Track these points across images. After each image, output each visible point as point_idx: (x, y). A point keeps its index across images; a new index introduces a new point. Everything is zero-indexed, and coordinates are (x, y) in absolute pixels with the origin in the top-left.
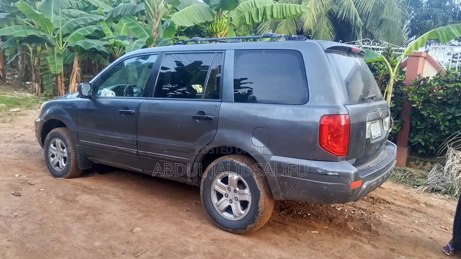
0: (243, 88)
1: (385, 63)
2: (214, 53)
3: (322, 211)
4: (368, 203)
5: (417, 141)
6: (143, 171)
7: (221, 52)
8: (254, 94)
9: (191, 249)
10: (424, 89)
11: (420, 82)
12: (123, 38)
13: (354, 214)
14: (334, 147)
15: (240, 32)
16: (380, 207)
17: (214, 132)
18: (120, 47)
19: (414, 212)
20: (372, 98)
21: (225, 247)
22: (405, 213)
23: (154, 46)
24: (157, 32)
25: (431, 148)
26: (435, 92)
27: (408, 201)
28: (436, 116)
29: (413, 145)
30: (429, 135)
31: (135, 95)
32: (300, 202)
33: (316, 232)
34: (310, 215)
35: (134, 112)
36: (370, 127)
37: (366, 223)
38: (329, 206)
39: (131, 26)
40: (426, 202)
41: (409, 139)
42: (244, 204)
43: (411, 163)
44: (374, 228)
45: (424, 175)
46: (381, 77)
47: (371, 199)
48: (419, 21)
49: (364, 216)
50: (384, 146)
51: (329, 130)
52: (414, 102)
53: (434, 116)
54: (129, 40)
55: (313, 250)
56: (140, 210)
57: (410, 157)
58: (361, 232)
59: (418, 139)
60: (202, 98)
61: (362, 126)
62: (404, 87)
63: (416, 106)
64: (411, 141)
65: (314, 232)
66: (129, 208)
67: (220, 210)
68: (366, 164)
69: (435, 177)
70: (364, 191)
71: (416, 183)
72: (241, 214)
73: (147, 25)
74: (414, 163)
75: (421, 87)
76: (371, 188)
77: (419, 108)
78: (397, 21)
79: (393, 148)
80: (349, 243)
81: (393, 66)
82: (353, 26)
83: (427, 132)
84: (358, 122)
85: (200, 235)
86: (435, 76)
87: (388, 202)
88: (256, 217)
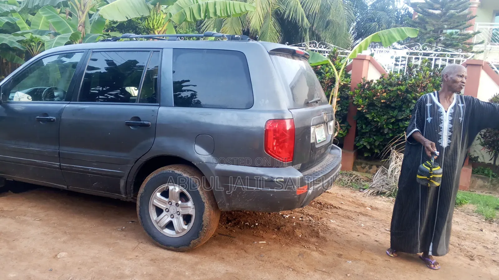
0: (185, 91)
1: (331, 66)
2: (149, 51)
3: (270, 220)
4: (315, 209)
5: (363, 144)
6: (68, 188)
7: (158, 51)
8: (199, 97)
9: (127, 272)
10: (368, 93)
11: (364, 85)
12: (42, 33)
13: (302, 221)
14: (279, 153)
15: (181, 29)
16: (327, 212)
17: (152, 140)
18: (39, 44)
19: (360, 216)
20: (316, 102)
21: (166, 267)
22: (351, 217)
23: (80, 43)
24: (84, 27)
25: (376, 151)
26: (379, 95)
27: (355, 205)
28: (380, 119)
29: (358, 148)
30: (373, 139)
31: (56, 99)
32: (248, 212)
33: (264, 242)
34: (258, 224)
35: (54, 119)
36: (314, 131)
37: (314, 230)
38: (277, 214)
39: (51, 19)
40: (371, 205)
41: (355, 143)
42: (187, 218)
43: (357, 167)
44: (321, 234)
45: (370, 178)
46: (327, 80)
47: (318, 205)
48: (364, 24)
49: (311, 223)
50: (329, 150)
51: (274, 135)
52: (359, 106)
53: (378, 120)
54: (49, 36)
55: (260, 262)
56: (65, 232)
57: (357, 161)
58: (309, 239)
59: (364, 142)
60: (137, 102)
61: (306, 131)
62: (350, 90)
63: (361, 110)
64: (356, 145)
65: (262, 242)
66: (52, 231)
67: (160, 227)
68: (312, 169)
69: (380, 180)
70: (310, 196)
71: (361, 187)
72: (184, 230)
73: (71, 19)
74: (360, 166)
75: (365, 90)
76: (317, 193)
77: (364, 111)
78: (343, 23)
79: (339, 152)
80: (297, 251)
81: (338, 70)
82: (300, 27)
83: (372, 136)
84: (303, 126)
85: (137, 256)
86: (379, 79)
87: (335, 207)
88: (200, 231)
